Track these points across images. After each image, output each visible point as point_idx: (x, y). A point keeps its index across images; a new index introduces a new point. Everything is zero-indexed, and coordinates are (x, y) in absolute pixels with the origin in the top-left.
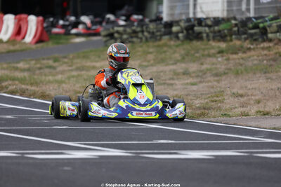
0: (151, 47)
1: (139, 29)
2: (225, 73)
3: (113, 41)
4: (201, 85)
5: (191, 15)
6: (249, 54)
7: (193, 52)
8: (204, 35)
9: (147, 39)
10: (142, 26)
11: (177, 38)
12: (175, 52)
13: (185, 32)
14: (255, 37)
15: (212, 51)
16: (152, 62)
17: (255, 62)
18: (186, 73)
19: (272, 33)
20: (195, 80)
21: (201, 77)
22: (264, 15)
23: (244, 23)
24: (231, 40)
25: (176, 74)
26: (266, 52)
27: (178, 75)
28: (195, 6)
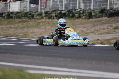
5: (8, 11)
6: (28, 23)
7: (10, 22)
12: (4, 22)
13: (7, 16)
14: (30, 18)
17: (32, 25)
18: (11, 28)
19: (35, 16)
23: (26, 13)
24: (22, 19)
26: (34, 22)
27: (8, 28)
28: (9, 8)
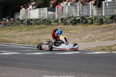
0: (17, 27)
1: (13, 22)
2: (40, 34)
3: (6, 26)
4: (34, 37)
5: (28, 18)
6: (46, 29)
7: (29, 28)
8: (33, 24)
9: (16, 25)
10: (14, 21)
11: (25, 24)
12: (24, 29)
13: (27, 23)
14: (48, 24)
15: (35, 28)
16: (18, 31)
17: (48, 31)
18: (28, 34)
19: (52, 23)
20: (32, 36)
21: (33, 35)
22: (50, 18)
23: (44, 20)
24: (41, 25)
25: (26, 35)
26: (51, 28)
27: (26, 34)
28: (30, 15)
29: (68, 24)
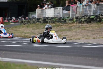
0: (34, 25)
1: (30, 20)
2: (57, 31)
5: (44, 17)
6: (62, 27)
8: (49, 22)
9: (32, 23)
11: (41, 23)
12: (41, 26)
13: (43, 21)
14: (63, 22)
16: (35, 29)
19: (67, 21)
23: (60, 19)
24: (56, 23)
28: (45, 14)
29: (82, 22)
